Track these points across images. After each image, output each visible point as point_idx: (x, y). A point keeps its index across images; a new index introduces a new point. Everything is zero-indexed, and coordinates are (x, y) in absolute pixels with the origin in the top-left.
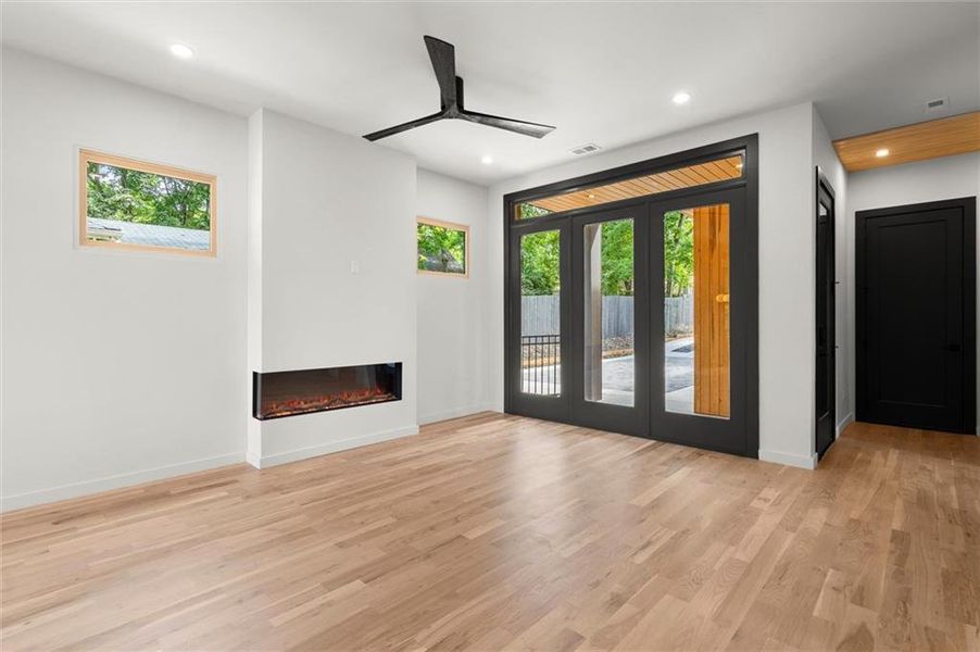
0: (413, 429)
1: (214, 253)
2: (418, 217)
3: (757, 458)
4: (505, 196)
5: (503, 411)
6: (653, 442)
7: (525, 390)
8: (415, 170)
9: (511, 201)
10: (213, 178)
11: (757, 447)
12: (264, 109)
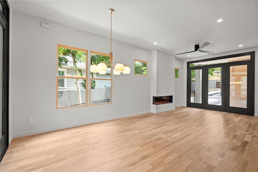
0: (174, 109)
1: (147, 76)
2: (175, 68)
3: (254, 116)
4: (187, 62)
5: (186, 106)
6: (227, 113)
7: (191, 102)
8: (175, 59)
9: (188, 63)
10: (147, 62)
11: (254, 114)
12: (157, 50)
